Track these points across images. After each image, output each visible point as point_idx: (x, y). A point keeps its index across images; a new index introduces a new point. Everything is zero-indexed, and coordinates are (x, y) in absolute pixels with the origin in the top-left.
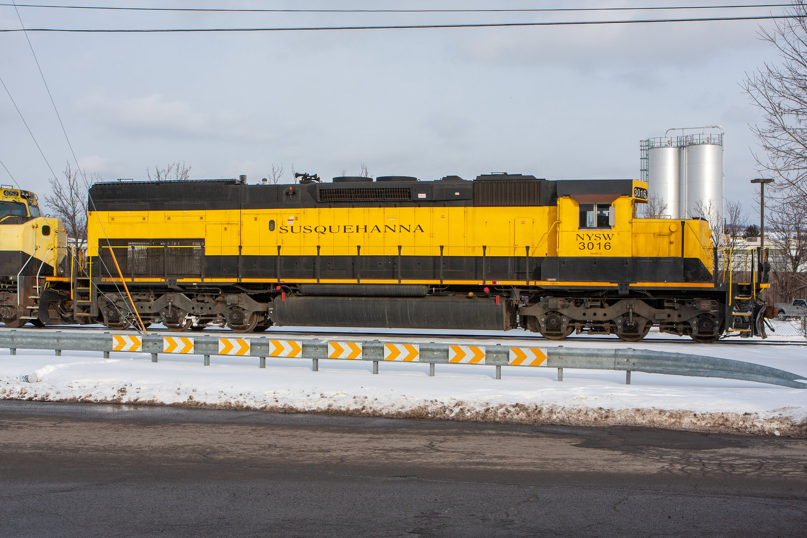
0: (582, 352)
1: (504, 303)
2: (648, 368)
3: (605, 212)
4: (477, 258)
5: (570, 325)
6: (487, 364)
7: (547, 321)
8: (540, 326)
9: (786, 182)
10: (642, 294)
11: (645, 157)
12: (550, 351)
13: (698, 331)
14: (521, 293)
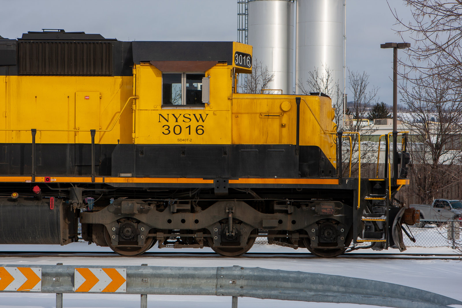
0: (173, 272)
1: (61, 208)
2: (260, 292)
3: (195, 84)
4: (23, 146)
5: (150, 235)
6: (43, 291)
7: (120, 231)
8: (110, 238)
9: (434, 47)
10: (245, 193)
11: (244, 12)
12: (130, 272)
13: (318, 242)
14: (84, 193)
